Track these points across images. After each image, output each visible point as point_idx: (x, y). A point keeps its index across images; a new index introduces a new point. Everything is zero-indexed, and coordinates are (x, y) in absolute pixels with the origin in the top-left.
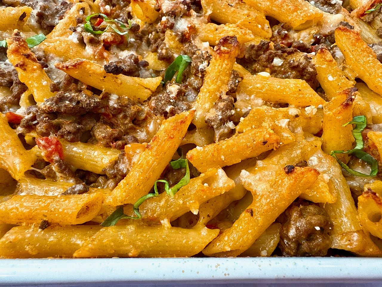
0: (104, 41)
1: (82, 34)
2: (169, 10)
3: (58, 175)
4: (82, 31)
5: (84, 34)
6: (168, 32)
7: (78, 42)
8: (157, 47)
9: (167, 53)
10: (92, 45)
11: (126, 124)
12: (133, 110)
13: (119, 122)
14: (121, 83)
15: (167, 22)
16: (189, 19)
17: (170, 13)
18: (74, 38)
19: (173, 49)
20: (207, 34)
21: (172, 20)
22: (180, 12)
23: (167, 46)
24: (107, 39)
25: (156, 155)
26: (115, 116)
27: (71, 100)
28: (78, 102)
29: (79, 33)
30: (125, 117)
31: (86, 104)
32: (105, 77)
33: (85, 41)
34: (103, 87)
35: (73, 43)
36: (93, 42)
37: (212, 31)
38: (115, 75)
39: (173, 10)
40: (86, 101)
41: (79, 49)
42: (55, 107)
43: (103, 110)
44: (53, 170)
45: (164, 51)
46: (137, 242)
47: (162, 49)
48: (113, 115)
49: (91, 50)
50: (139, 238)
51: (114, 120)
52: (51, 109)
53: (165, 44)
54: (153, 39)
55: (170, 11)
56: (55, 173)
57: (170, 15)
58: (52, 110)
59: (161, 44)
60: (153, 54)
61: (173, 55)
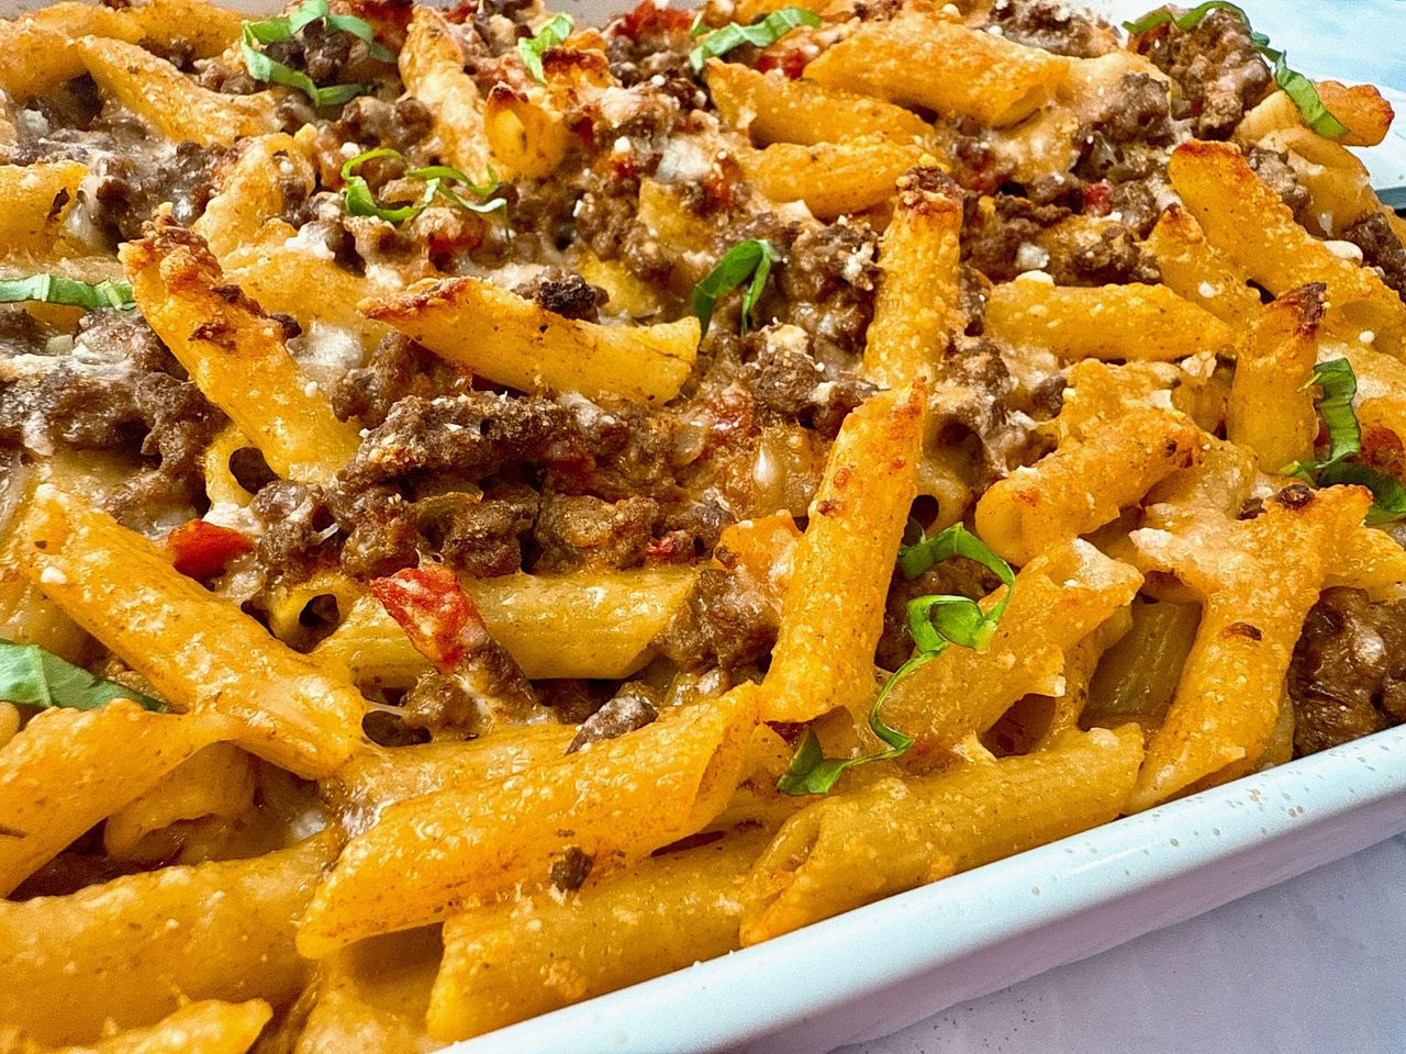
0: (431, 237)
1: (345, 222)
2: (633, 114)
3: (486, 705)
4: (341, 217)
5: (354, 223)
6: (649, 186)
7: (333, 254)
8: (618, 240)
9: (659, 252)
10: (390, 261)
11: (654, 481)
12: (656, 429)
13: (621, 481)
14: (595, 347)
15: (635, 155)
16: (696, 140)
17: (639, 122)
18: (313, 243)
19: (673, 241)
20: (783, 178)
21: (646, 150)
22: (666, 120)
23: (653, 232)
24: (443, 230)
25: (869, 525)
26: (605, 462)
27: (463, 418)
28: (486, 425)
29: (332, 221)
30: (646, 459)
31: (522, 424)
32: (543, 329)
33: (363, 246)
34: (537, 367)
35: (315, 262)
36: (392, 247)
37: (798, 166)
38: (570, 321)
39: (645, 113)
40: (520, 411)
41: (346, 279)
42: (420, 449)
43: (557, 451)
44: (464, 693)
45: (650, 248)
46: (938, 824)
47: (640, 243)
48: (598, 459)
49: (394, 273)
50: (936, 811)
51: (600, 480)
52: (407, 460)
53: (644, 225)
54: (595, 216)
55: (635, 119)
56: (472, 704)
57: (638, 132)
58: (411, 461)
59: (630, 228)
60: (603, 266)
61: (681, 260)
